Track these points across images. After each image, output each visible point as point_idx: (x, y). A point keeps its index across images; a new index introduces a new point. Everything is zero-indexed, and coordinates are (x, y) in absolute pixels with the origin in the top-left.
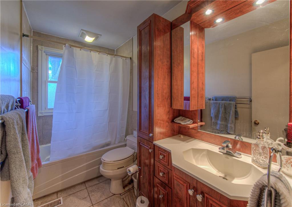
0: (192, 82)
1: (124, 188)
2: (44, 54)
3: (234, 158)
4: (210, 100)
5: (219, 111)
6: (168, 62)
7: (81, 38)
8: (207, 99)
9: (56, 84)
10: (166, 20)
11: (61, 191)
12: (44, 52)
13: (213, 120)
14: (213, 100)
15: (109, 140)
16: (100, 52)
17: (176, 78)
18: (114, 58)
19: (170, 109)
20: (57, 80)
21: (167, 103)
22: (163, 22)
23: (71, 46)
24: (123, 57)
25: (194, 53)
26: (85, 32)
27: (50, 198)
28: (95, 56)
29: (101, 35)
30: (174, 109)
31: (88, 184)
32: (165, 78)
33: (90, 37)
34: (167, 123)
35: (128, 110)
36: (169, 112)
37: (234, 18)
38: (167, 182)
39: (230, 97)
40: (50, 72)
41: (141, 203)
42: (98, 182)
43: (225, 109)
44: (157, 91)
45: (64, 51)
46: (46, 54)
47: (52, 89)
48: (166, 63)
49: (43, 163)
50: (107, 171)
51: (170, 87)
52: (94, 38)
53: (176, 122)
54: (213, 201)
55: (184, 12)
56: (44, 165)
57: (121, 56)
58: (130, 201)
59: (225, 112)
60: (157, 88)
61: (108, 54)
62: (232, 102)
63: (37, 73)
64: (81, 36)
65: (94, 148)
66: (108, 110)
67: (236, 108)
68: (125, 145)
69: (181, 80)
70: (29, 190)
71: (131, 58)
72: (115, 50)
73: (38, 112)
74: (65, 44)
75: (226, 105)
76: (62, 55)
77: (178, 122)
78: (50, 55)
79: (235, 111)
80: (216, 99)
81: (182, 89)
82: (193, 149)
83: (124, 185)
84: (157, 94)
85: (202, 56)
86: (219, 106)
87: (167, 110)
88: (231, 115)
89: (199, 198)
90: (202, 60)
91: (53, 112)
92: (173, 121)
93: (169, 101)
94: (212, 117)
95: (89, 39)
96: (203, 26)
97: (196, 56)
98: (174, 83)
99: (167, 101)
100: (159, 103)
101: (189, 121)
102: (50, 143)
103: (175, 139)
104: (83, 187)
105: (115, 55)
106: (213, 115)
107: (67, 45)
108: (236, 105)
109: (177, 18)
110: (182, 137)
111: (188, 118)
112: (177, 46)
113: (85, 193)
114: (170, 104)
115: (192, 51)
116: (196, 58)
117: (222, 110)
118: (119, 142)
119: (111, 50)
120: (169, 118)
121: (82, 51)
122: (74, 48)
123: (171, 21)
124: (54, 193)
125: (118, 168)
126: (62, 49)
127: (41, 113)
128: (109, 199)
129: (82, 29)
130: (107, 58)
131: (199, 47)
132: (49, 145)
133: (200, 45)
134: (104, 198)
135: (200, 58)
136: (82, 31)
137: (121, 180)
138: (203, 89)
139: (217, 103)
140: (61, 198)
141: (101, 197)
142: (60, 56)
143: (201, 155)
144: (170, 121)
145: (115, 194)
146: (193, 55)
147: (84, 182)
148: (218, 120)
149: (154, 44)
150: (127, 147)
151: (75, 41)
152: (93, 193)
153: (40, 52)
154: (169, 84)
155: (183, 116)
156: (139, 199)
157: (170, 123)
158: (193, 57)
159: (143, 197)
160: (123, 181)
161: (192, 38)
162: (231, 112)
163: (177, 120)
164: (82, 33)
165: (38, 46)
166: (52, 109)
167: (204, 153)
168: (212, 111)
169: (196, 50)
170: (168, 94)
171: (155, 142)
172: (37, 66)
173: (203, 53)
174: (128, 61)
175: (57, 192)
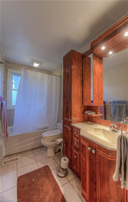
0: (94, 89)
1: (55, 154)
2: (10, 74)
3: (118, 133)
4: (110, 103)
5: (116, 110)
6: (80, 77)
7: (32, 64)
8: (109, 102)
9: (17, 91)
10: (79, 53)
11: (19, 153)
12: (11, 72)
13: (112, 116)
14: (112, 103)
15: (47, 125)
16: (42, 72)
17: (86, 87)
18: (50, 76)
19: (82, 105)
20: (17, 89)
21: (80, 102)
22: (78, 54)
23: (26, 69)
24: (56, 75)
25: (95, 72)
26: (33, 61)
27: (12, 157)
28: (39, 74)
29: (43, 62)
30: (85, 106)
31: (34, 151)
32: (79, 87)
33: (37, 64)
34: (80, 114)
35: (59, 107)
36: (81, 107)
37: (120, 51)
38: (79, 147)
39: (123, 101)
40: (14, 85)
41: (64, 160)
42: (40, 150)
43: (120, 109)
44: (74, 94)
45: (22, 72)
46: (12, 74)
47: (14, 94)
48: (79, 78)
49: (9, 136)
50: (45, 142)
51: (82, 92)
52: (38, 65)
53: (85, 113)
54: (101, 153)
55: (90, 48)
56: (10, 137)
57: (54, 75)
58: (59, 161)
59: (120, 111)
60: (74, 93)
61: (47, 73)
62: (124, 104)
63: (7, 84)
64: (31, 63)
65: (38, 129)
66: (47, 107)
67: (127, 108)
68: (57, 129)
69: (89, 89)
70: (3, 141)
71: (60, 76)
72: (52, 71)
73: (7, 107)
74: (22, 68)
75: (120, 106)
76: (20, 74)
77: (86, 113)
78: (13, 74)
79: (126, 110)
80: (114, 102)
81: (90, 94)
82: (94, 128)
83: (55, 152)
84: (74, 96)
85: (101, 74)
86: (116, 106)
87: (80, 106)
88: (123, 112)
89: (93, 151)
90: (101, 76)
91: (15, 108)
92: (84, 113)
93: (81, 100)
94: (112, 114)
95: (36, 65)
96: (101, 56)
97: (97, 74)
98: (85, 90)
99: (80, 100)
100: (75, 101)
101: (93, 113)
102: (13, 126)
103: (85, 123)
104: (31, 152)
105: (51, 74)
106: (112, 113)
107: (23, 68)
108: (126, 106)
109: (86, 52)
110: (89, 122)
111: (93, 111)
112: (86, 68)
113: (32, 155)
114: (82, 103)
115: (94, 71)
116: (97, 75)
117: (118, 109)
118: (53, 127)
119: (49, 71)
120: (81, 111)
121: (32, 71)
122: (28, 70)
123: (83, 54)
124: (15, 154)
125: (52, 141)
126: (21, 71)
127: (8, 108)
128: (46, 159)
129: (32, 59)
130: (46, 76)
131: (99, 69)
132: (12, 127)
133: (100, 68)
134: (43, 159)
135: (100, 75)
136: (32, 60)
137: (54, 149)
138: (101, 94)
139: (114, 105)
140: (19, 157)
141: (41, 158)
142: (19, 75)
143: (99, 132)
144: (82, 113)
145: (49, 157)
146: (95, 73)
147: (32, 149)
148: (115, 115)
149: (72, 67)
150: (57, 130)
151: (28, 66)
152: (37, 156)
153: (8, 72)
154: (82, 91)
155: (90, 110)
156: (63, 159)
157: (82, 114)
158: (95, 74)
159: (65, 157)
160: (55, 150)
161: (94, 64)
162: (124, 111)
163: (86, 112)
164: (32, 61)
165: (7, 69)
166: (15, 106)
167: (101, 131)
168: (112, 110)
169: (97, 70)
170: (81, 97)
171: (72, 125)
172: (7, 80)
173: (101, 72)
174: (59, 78)
175: (16, 154)
